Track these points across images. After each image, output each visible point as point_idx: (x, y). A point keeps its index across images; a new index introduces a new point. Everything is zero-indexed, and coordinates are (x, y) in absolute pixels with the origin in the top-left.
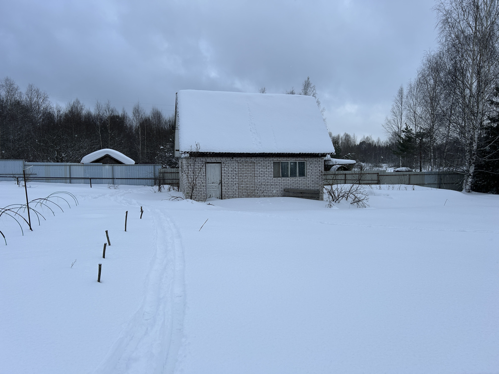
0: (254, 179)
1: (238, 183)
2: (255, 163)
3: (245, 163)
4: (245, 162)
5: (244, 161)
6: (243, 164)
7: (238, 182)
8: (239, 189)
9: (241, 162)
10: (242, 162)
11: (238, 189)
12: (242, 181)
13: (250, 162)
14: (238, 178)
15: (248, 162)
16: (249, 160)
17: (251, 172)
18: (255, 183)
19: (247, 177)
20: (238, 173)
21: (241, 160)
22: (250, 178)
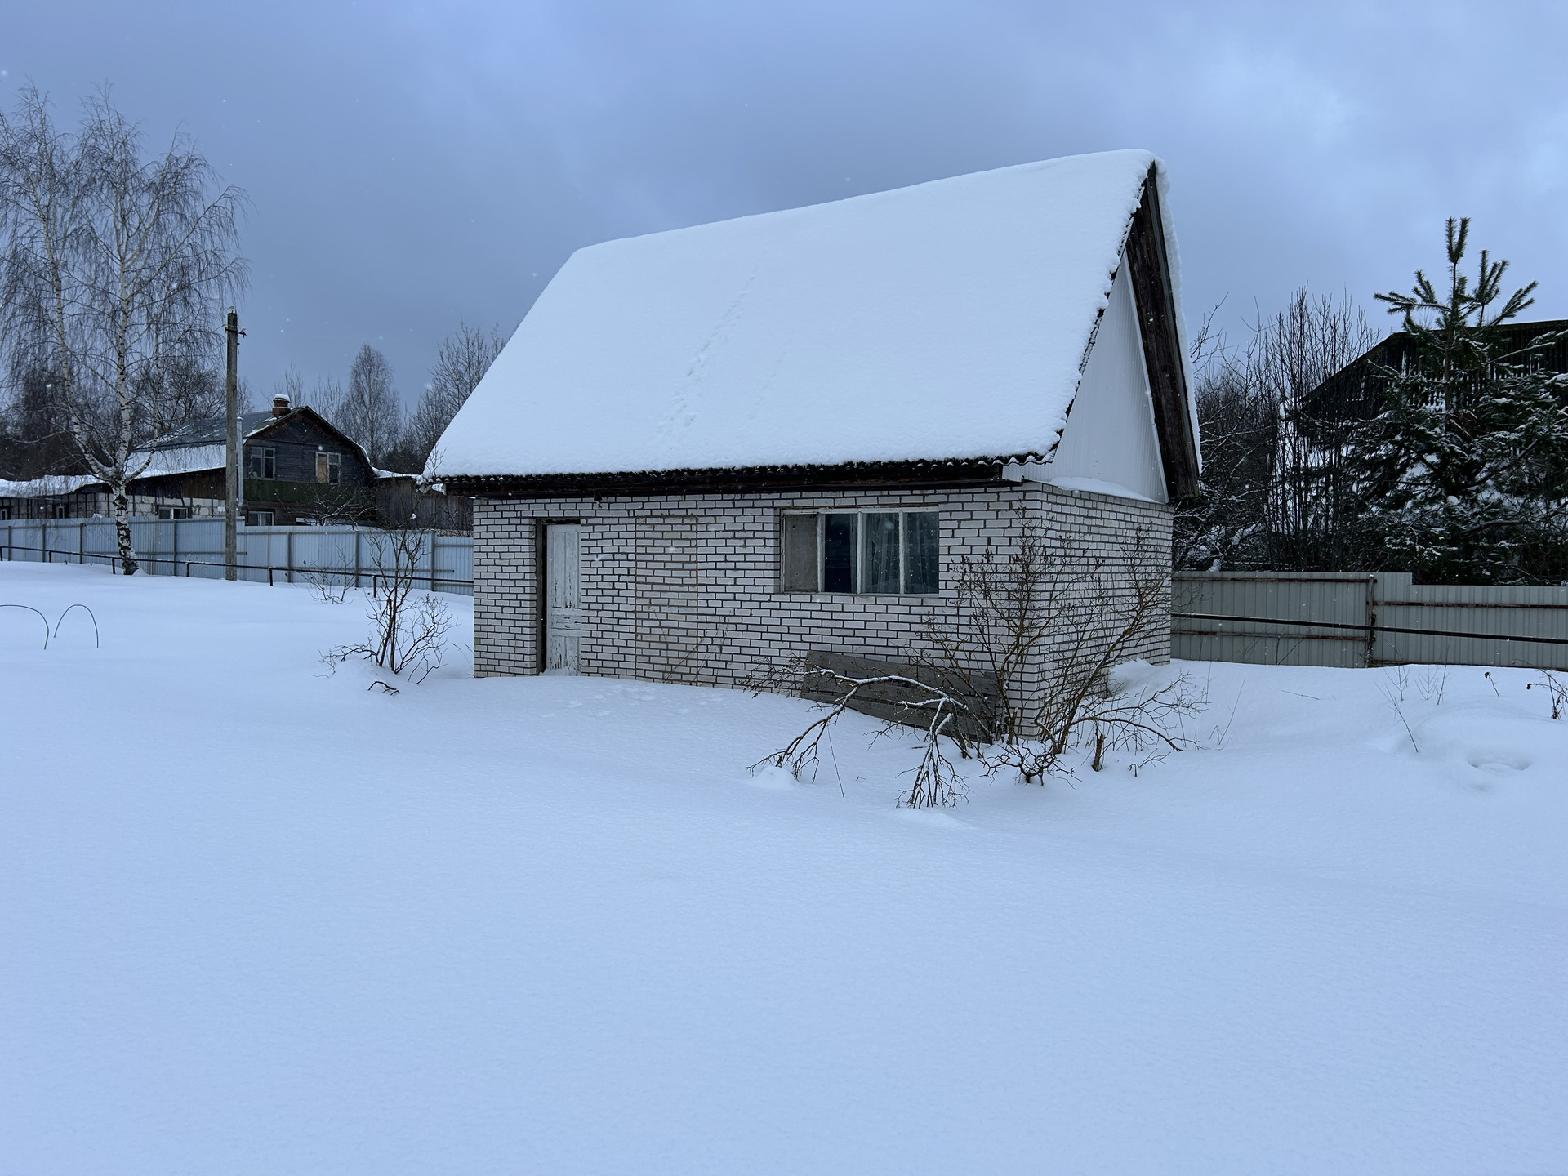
0: (694, 596)
1: (635, 612)
2: (701, 520)
3: (661, 521)
4: (663, 516)
5: (658, 513)
6: (654, 525)
7: (633, 608)
8: (639, 638)
10: (651, 516)
13: (680, 516)
14: (636, 590)
15: (674, 516)
16: (675, 505)
17: (683, 562)
18: (698, 614)
19: (667, 584)
20: (636, 568)
21: (647, 506)
22: (679, 592)
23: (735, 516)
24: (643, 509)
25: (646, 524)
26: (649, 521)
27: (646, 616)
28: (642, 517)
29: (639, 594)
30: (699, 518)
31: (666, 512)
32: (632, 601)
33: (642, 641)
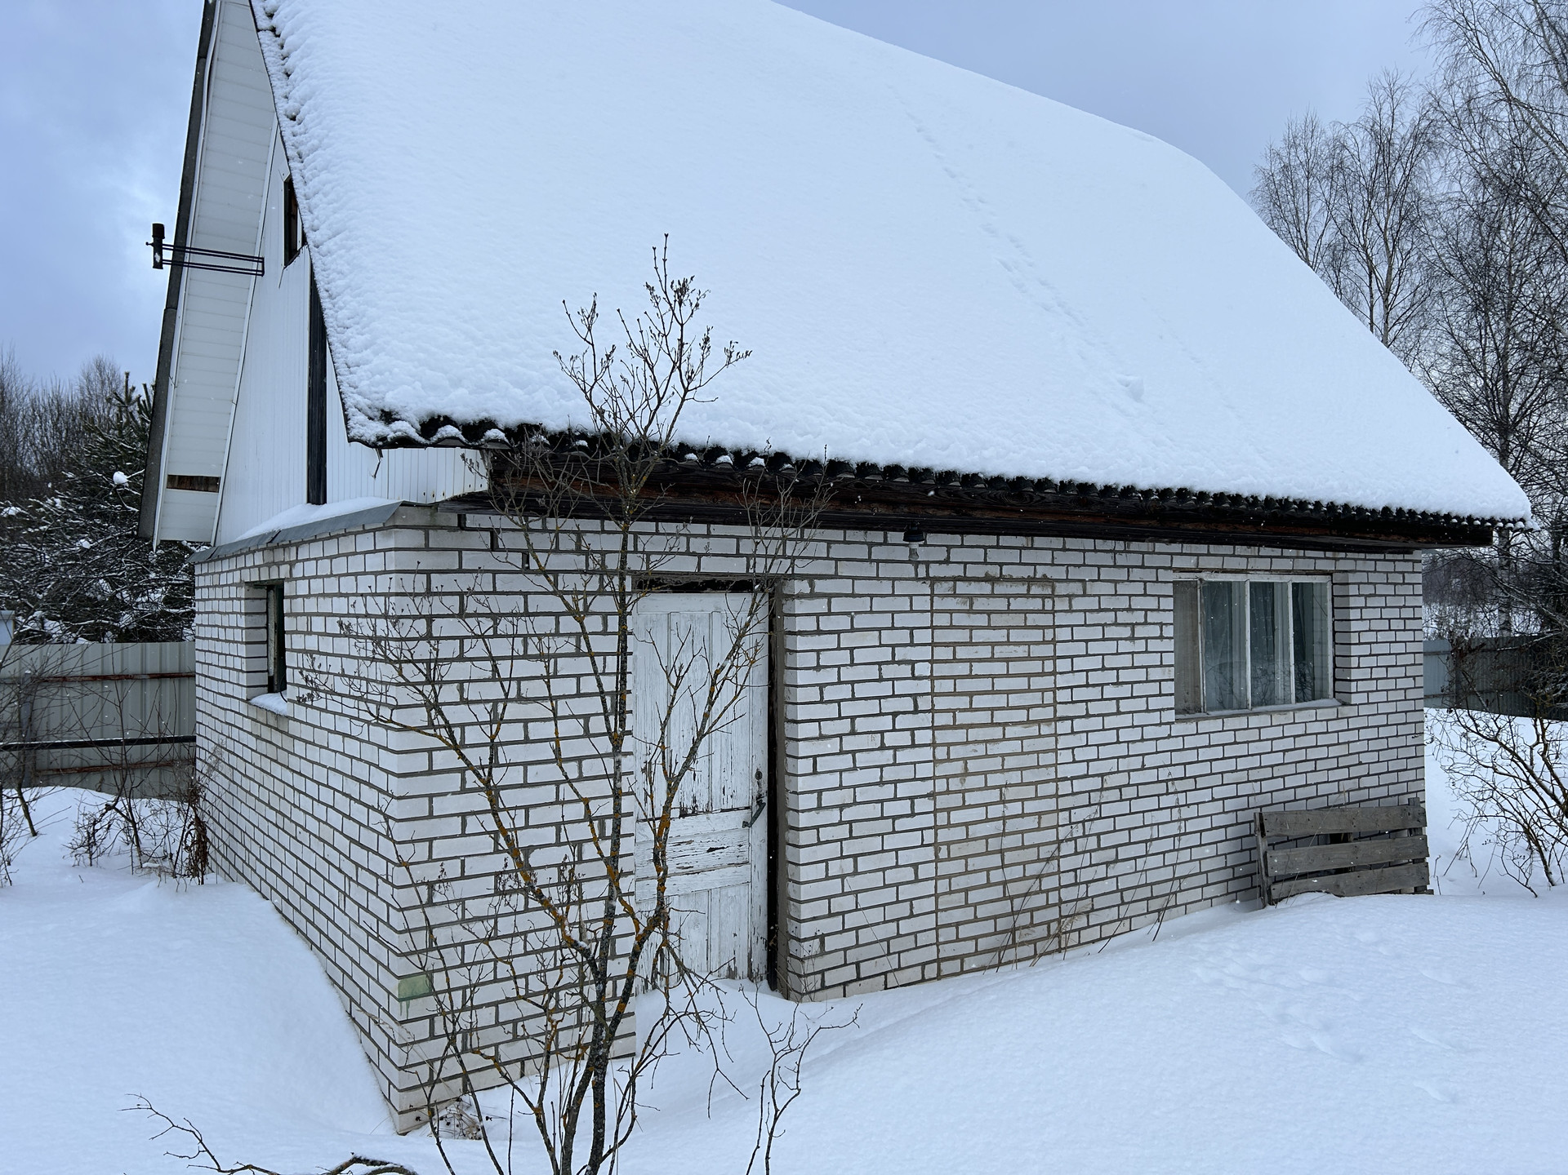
0: (1050, 743)
1: (932, 795)
2: (1061, 589)
3: (986, 588)
4: (987, 579)
5: (980, 571)
6: (971, 597)
7: (928, 787)
8: (943, 854)
9: (955, 579)
10: (965, 579)
11: (929, 853)
12: (966, 773)
13: (1021, 580)
14: (934, 745)
15: (1011, 580)
16: (1013, 555)
17: (1029, 675)
18: (1057, 780)
19: (999, 724)
20: (933, 694)
21: (956, 555)
22: (1022, 739)
23: (1116, 582)
24: (947, 561)
25: (955, 595)
26: (962, 587)
27: (956, 800)
28: (945, 579)
29: (941, 753)
30: (1057, 584)
31: (994, 571)
32: (925, 770)
33: (949, 859)
